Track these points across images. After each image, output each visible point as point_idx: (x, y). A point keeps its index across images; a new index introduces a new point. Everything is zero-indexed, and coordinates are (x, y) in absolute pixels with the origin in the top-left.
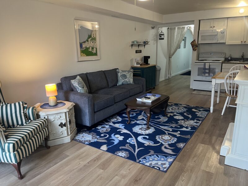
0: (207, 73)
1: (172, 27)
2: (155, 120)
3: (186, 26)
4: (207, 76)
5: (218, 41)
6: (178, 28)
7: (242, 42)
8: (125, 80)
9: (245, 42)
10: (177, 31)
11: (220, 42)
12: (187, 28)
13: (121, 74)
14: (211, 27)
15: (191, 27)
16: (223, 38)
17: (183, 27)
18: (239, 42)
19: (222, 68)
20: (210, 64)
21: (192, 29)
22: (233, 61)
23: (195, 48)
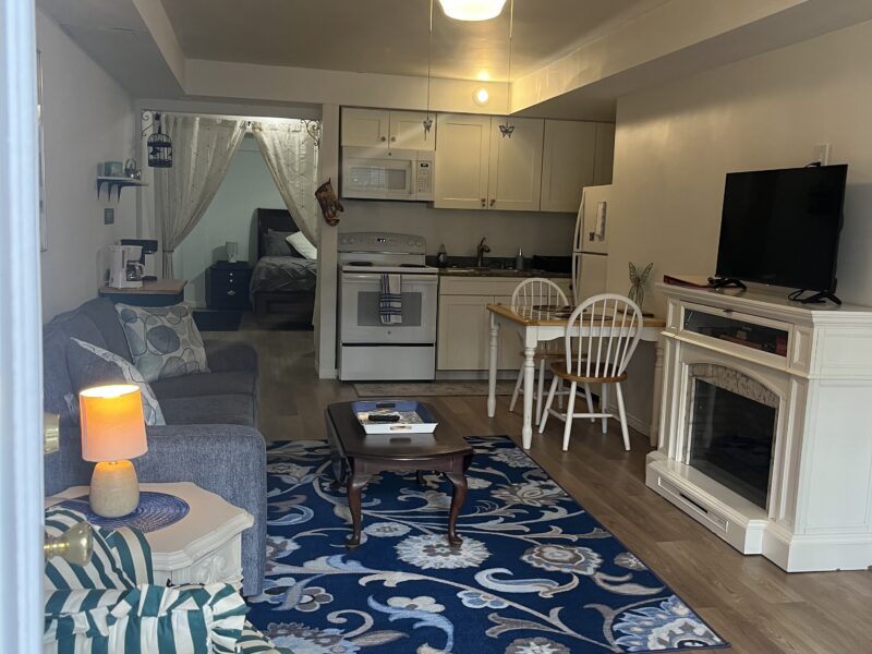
0: (396, 311)
1: (177, 114)
2: (419, 510)
3: (240, 120)
4: (396, 324)
5: (410, 193)
6: (205, 123)
7: (484, 200)
8: (173, 354)
9: (493, 201)
10: (199, 134)
11: (418, 199)
12: (244, 127)
13: (149, 327)
14: (384, 139)
15: (263, 127)
16: (427, 183)
17: (225, 121)
18: (472, 202)
19: (441, 293)
20: (404, 276)
21: (264, 136)
22: (450, 267)
23: (334, 213)
